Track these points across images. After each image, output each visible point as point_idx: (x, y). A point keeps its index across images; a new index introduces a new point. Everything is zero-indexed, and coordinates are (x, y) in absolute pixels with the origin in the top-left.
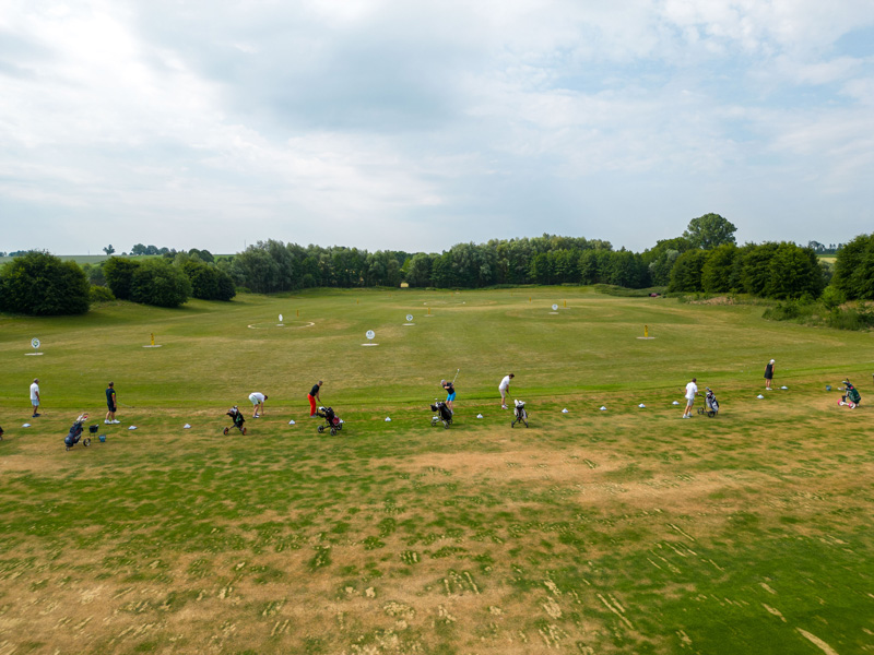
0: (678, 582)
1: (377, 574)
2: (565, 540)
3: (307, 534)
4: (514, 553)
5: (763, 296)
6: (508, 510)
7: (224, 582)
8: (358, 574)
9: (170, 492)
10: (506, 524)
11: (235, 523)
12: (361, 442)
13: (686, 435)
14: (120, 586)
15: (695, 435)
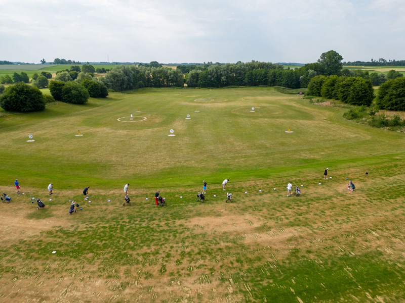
0: (268, 279)
1: (180, 275)
2: (238, 261)
3: (158, 258)
4: (221, 267)
5: (346, 102)
6: (221, 247)
7: (136, 278)
8: (174, 275)
9: (111, 237)
10: (220, 253)
11: (135, 253)
12: (173, 211)
13: (287, 207)
14: (106, 280)
15: (290, 207)
